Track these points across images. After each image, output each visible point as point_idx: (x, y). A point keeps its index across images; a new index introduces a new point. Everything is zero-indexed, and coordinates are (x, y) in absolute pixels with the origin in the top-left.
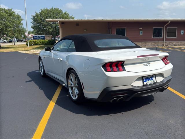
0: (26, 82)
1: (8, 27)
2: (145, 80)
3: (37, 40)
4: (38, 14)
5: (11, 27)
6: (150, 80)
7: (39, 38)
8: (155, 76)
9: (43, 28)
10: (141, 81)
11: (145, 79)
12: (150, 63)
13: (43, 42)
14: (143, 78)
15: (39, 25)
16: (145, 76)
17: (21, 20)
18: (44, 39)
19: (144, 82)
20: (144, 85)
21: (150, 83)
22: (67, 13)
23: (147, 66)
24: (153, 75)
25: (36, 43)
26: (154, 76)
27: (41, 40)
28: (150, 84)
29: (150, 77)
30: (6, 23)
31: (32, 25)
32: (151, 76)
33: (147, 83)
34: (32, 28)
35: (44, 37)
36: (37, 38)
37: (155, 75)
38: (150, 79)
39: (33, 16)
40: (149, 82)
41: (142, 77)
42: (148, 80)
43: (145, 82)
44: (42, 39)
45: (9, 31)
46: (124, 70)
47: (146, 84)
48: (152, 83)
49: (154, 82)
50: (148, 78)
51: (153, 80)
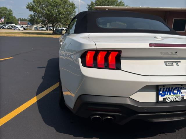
0: (38, 68)
2: (161, 92)
4: (93, 3)
5: (63, 14)
6: (174, 94)
10: (154, 94)
12: (180, 62)
14: (157, 88)
16: (164, 86)
17: (75, 7)
19: (160, 96)
20: (158, 101)
21: (172, 99)
22: (122, 2)
23: (172, 65)
28: (171, 102)
29: (176, 88)
30: (60, 10)
32: (178, 86)
33: (165, 99)
38: (176, 92)
39: (89, 5)
40: (171, 97)
41: (157, 86)
42: (170, 94)
43: (162, 96)
45: (62, 18)
46: (119, 68)
47: (162, 100)
48: (177, 99)
49: (183, 98)
50: (169, 88)
51: (180, 95)
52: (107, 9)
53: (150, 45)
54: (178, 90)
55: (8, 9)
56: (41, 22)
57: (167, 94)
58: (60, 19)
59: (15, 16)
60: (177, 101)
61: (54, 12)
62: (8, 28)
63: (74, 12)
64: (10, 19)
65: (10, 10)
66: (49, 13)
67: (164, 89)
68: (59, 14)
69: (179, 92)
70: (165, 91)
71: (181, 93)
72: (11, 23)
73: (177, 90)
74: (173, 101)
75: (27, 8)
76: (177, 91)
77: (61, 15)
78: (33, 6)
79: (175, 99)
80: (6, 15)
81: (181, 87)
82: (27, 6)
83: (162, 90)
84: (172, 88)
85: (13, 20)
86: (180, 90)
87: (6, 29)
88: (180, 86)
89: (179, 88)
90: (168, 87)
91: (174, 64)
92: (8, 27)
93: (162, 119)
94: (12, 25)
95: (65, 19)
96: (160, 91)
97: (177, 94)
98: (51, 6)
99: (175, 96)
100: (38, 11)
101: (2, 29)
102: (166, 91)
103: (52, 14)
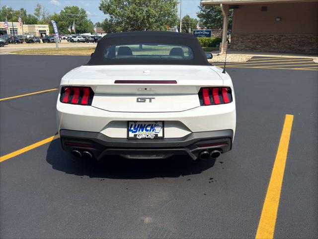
1: (151, 16)
2: (132, 129)
5: (154, 16)
6: (147, 130)
8: (164, 124)
9: (216, 16)
10: (125, 130)
11: (134, 127)
12: (154, 98)
13: (206, 41)
14: (128, 124)
15: (209, 12)
17: (175, 3)
18: (209, 36)
20: (128, 138)
21: (144, 136)
23: (145, 101)
24: (156, 122)
26: (161, 125)
27: (205, 38)
28: (142, 139)
29: (149, 125)
30: (149, 10)
31: (199, 10)
32: (150, 123)
33: (135, 135)
34: (199, 16)
35: (210, 32)
36: (199, 34)
37: (163, 122)
38: (149, 129)
40: (142, 134)
41: (128, 122)
42: (142, 131)
43: (133, 132)
44: (207, 36)
45: (152, 22)
46: (90, 103)
47: (133, 136)
48: (150, 136)
49: (156, 135)
50: (142, 125)
51: (154, 132)
52: (221, 5)
53: (116, 82)
54: (152, 127)
55: (80, 9)
56: (122, 30)
57: (139, 131)
58: (150, 24)
59: (90, 20)
60: (149, 139)
61: (140, 14)
62: (79, 41)
64: (83, 24)
65: (82, 10)
66: (132, 16)
67: (135, 125)
68: (148, 17)
69: (152, 130)
70: (136, 127)
71: (155, 130)
72: (85, 32)
73: (150, 127)
74: (145, 139)
75: (100, 10)
77: (152, 18)
78: (109, 6)
79: (147, 136)
80: (77, 18)
81: (155, 125)
82: (100, 5)
83: (133, 126)
84: (145, 125)
85: (87, 26)
87: (75, 42)
88: (154, 123)
89: (153, 125)
90: (140, 123)
91: (148, 100)
92: (79, 39)
93: (138, 156)
94: (86, 34)
95: (158, 24)
96: (131, 127)
97: (150, 131)
98: (135, 4)
99: (148, 133)
100: (116, 13)
101: (71, 42)
102: (138, 127)
103: (137, 16)
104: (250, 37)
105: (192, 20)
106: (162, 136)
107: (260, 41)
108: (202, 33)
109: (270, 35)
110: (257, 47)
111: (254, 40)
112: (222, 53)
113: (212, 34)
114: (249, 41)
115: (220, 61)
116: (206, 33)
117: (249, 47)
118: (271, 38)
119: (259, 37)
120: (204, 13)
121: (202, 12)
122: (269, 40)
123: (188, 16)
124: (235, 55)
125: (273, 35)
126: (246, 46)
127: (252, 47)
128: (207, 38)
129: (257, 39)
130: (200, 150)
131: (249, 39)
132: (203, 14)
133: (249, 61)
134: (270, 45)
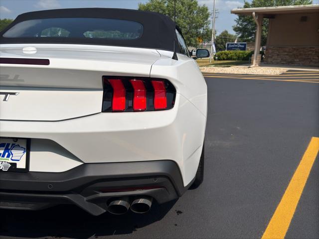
3: (231, 52)
7: (237, 47)
8: (29, 144)
13: (241, 55)
15: (246, 25)
18: (244, 49)
24: (16, 139)
25: (229, 56)
26: (25, 146)
27: (239, 52)
29: (2, 145)
31: (235, 24)
32: (6, 142)
34: (234, 29)
35: (245, 45)
36: (233, 47)
44: (241, 50)
51: (10, 159)
52: (254, 13)
54: (7, 150)
63: (206, 23)
69: (7, 153)
71: (11, 156)
73: (4, 148)
76: (5, 150)
81: (13, 144)
86: (9, 149)
88: (11, 142)
89: (8, 145)
97: (3, 156)
104: (287, 50)
105: (230, 36)
106: (24, 167)
107: (298, 54)
108: (236, 46)
109: (311, 48)
110: (296, 60)
111: (291, 52)
112: (253, 65)
113: (247, 48)
114: (286, 53)
115: (250, 73)
116: (240, 46)
117: (285, 61)
118: (311, 50)
119: (298, 49)
120: (241, 27)
121: (238, 25)
122: (309, 53)
123: (226, 32)
124: (269, 68)
125: (314, 48)
126: (282, 59)
127: (289, 60)
128: (242, 52)
129: (295, 52)
130: (108, 197)
131: (285, 51)
132: (239, 28)
133: (283, 74)
134: (310, 58)
